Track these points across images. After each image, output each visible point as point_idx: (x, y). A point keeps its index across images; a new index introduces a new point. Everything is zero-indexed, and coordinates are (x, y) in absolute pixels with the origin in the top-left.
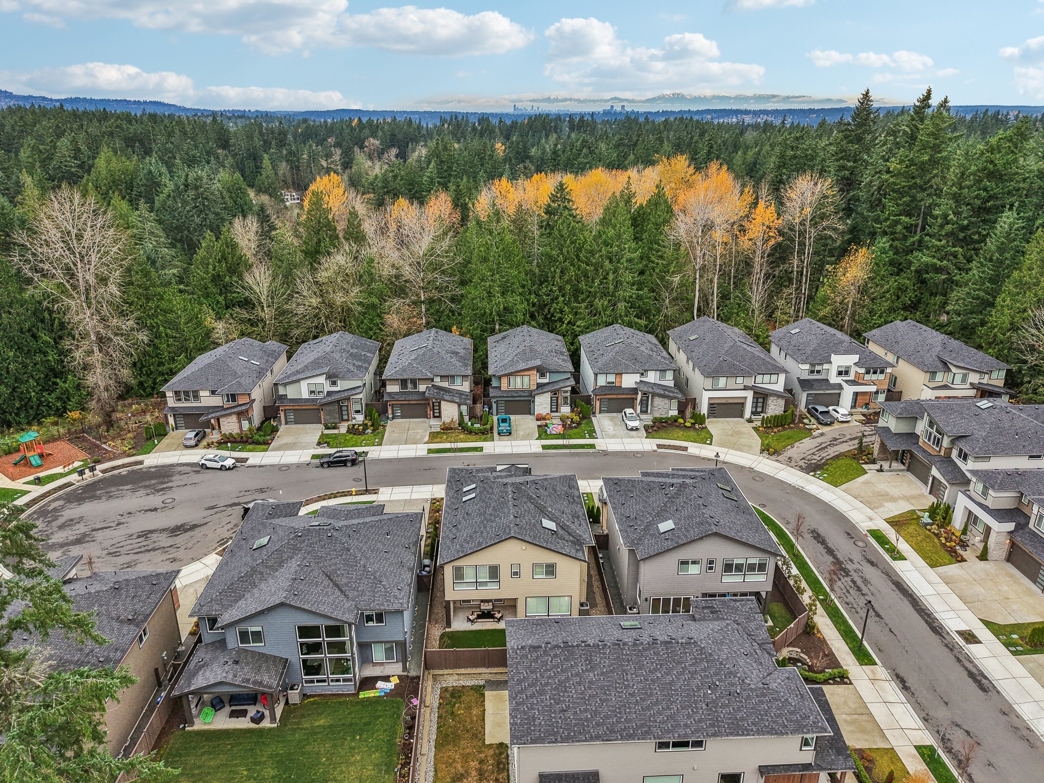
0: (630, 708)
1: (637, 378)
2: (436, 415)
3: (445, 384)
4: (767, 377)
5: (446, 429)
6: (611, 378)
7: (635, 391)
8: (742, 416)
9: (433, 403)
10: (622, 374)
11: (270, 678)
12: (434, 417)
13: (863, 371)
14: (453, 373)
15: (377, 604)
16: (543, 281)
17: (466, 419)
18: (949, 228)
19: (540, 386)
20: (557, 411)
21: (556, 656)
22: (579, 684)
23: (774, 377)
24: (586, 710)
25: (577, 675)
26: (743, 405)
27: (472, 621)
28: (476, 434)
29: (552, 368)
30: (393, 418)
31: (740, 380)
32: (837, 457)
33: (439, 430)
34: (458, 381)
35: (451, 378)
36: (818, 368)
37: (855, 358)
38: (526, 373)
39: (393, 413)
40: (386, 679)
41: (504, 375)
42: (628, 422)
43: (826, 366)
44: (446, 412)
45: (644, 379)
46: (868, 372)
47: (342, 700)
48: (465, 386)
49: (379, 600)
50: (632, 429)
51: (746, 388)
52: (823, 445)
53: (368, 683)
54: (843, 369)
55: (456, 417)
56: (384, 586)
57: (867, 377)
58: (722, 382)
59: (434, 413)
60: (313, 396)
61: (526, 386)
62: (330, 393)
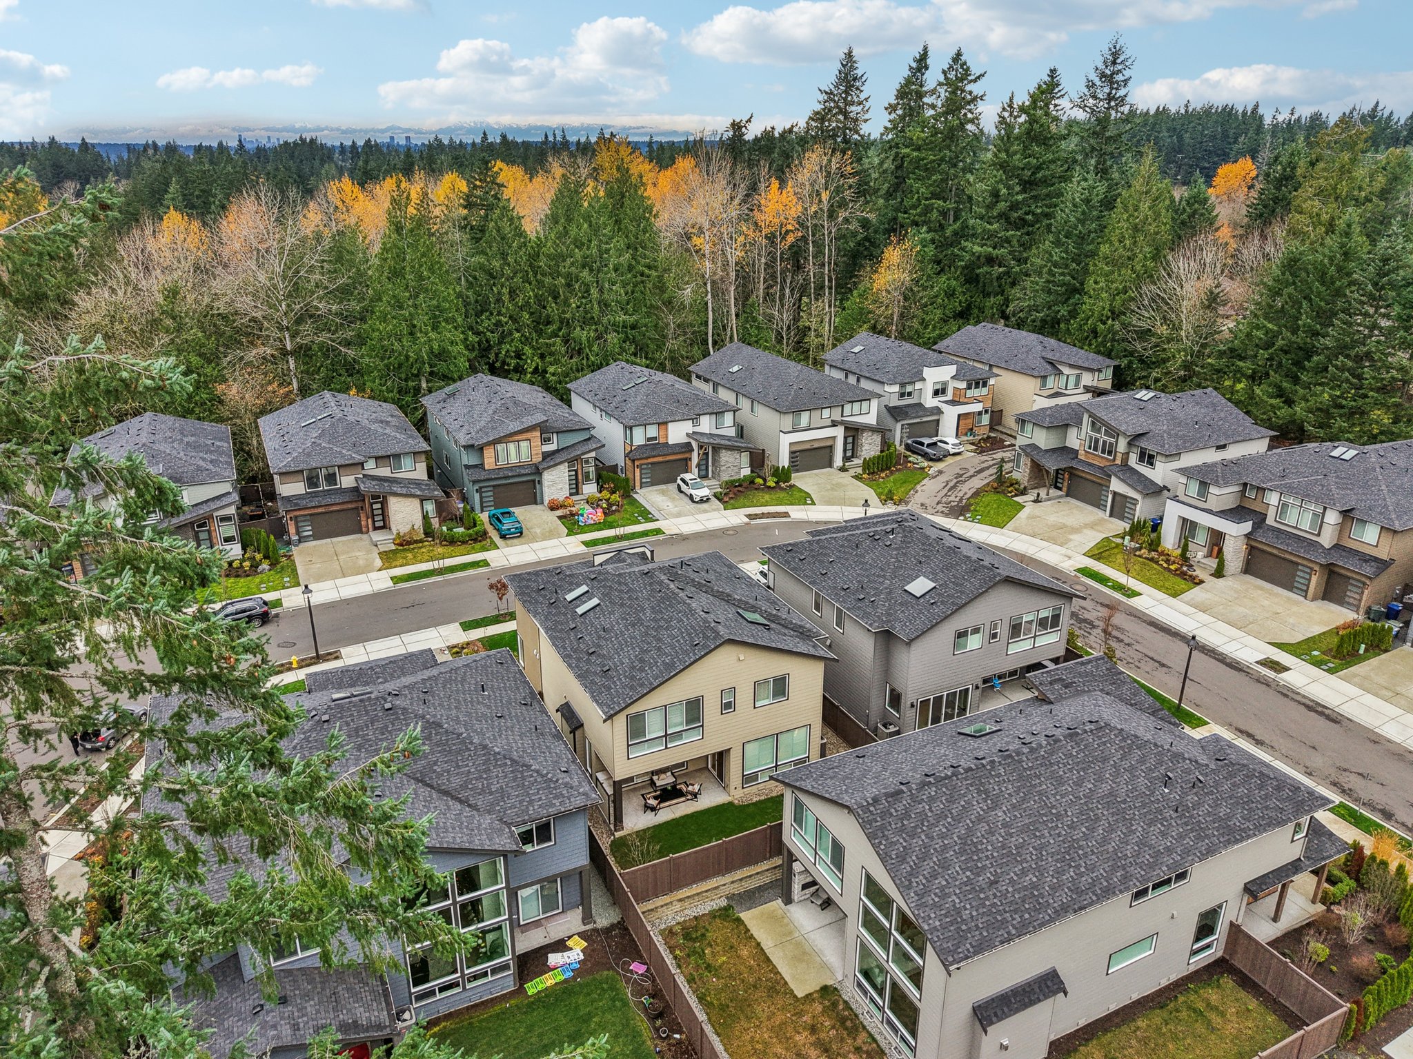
0: (1080, 847)
1: (687, 427)
2: (377, 524)
3: (385, 472)
4: (856, 406)
5: (405, 544)
6: (652, 431)
7: (687, 447)
8: (830, 465)
9: (371, 505)
10: (666, 423)
11: (368, 1008)
12: (375, 528)
13: (963, 385)
14: (398, 451)
15: (540, 806)
16: (482, 308)
17: (435, 522)
18: (1002, 206)
19: (546, 456)
20: (577, 493)
21: (932, 799)
22: (991, 832)
23: (865, 404)
24: (1024, 872)
25: (980, 819)
26: (831, 448)
27: (653, 809)
28: (463, 543)
29: (559, 424)
30: (300, 541)
31: (826, 413)
32: (976, 494)
33: (394, 547)
34: (407, 462)
35: (391, 458)
36: (909, 389)
37: (952, 370)
38: (520, 437)
39: (298, 533)
40: (560, 946)
41: (489, 444)
42: (693, 492)
43: (918, 385)
44: (401, 515)
45: (697, 429)
46: (969, 388)
47: (497, 1009)
48: (419, 472)
49: (540, 799)
50: (701, 501)
51: (834, 424)
52: (951, 484)
53: (531, 963)
54: (939, 387)
55: (419, 523)
56: (537, 771)
57: (969, 393)
58: (805, 418)
59: (374, 522)
61: (525, 458)
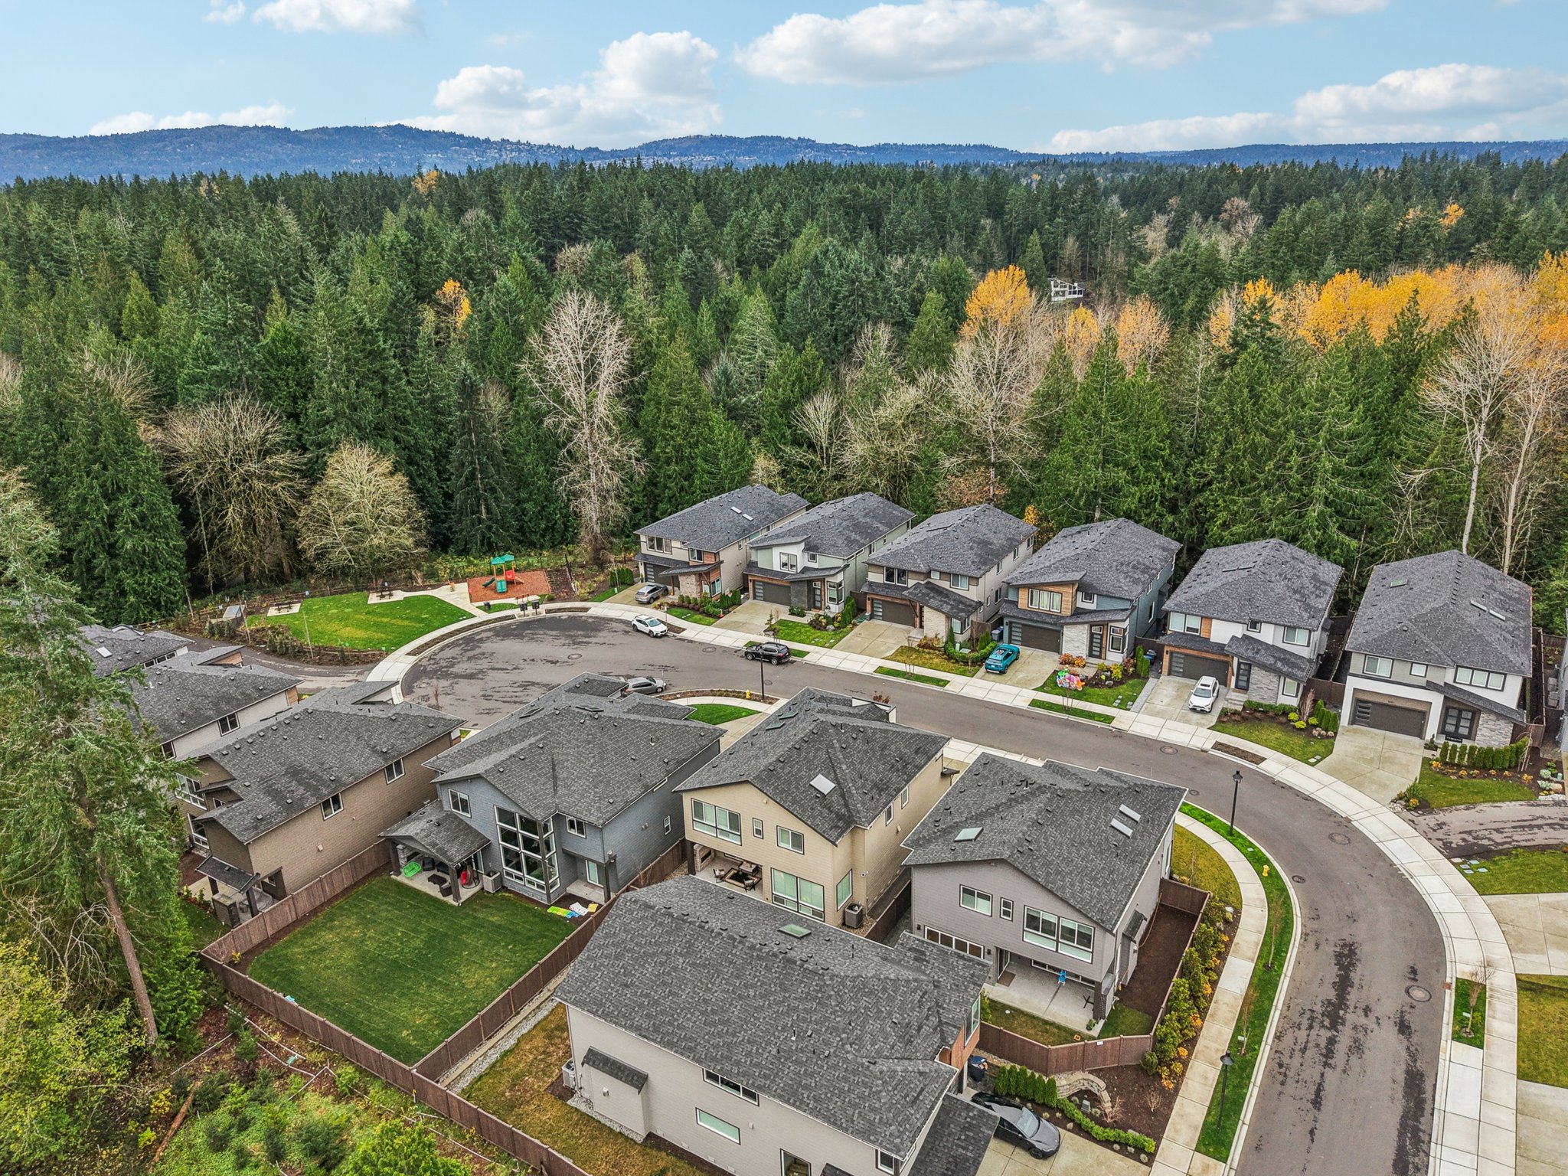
1: (1238, 630)
3: (945, 584)
4: (1480, 677)
5: (926, 646)
6: (1194, 622)
7: (1229, 650)
8: (1420, 734)
10: (1212, 619)
14: (957, 571)
15: (579, 811)
21: (661, 924)
22: (662, 964)
23: (1496, 679)
24: (647, 996)
25: (667, 954)
26: (1423, 715)
28: (957, 662)
29: (1103, 589)
30: (872, 617)
31: (1419, 670)
33: (914, 645)
34: (963, 582)
35: (954, 577)
38: (1057, 589)
39: (872, 611)
40: (585, 903)
41: (1024, 586)
42: (1192, 698)
44: (930, 624)
45: (1250, 634)
47: (531, 905)
49: (581, 807)
51: (1431, 686)
53: (567, 900)
55: (943, 635)
56: (596, 793)
58: (1384, 666)
60: (785, 570)
61: (1056, 610)
62: (806, 569)
